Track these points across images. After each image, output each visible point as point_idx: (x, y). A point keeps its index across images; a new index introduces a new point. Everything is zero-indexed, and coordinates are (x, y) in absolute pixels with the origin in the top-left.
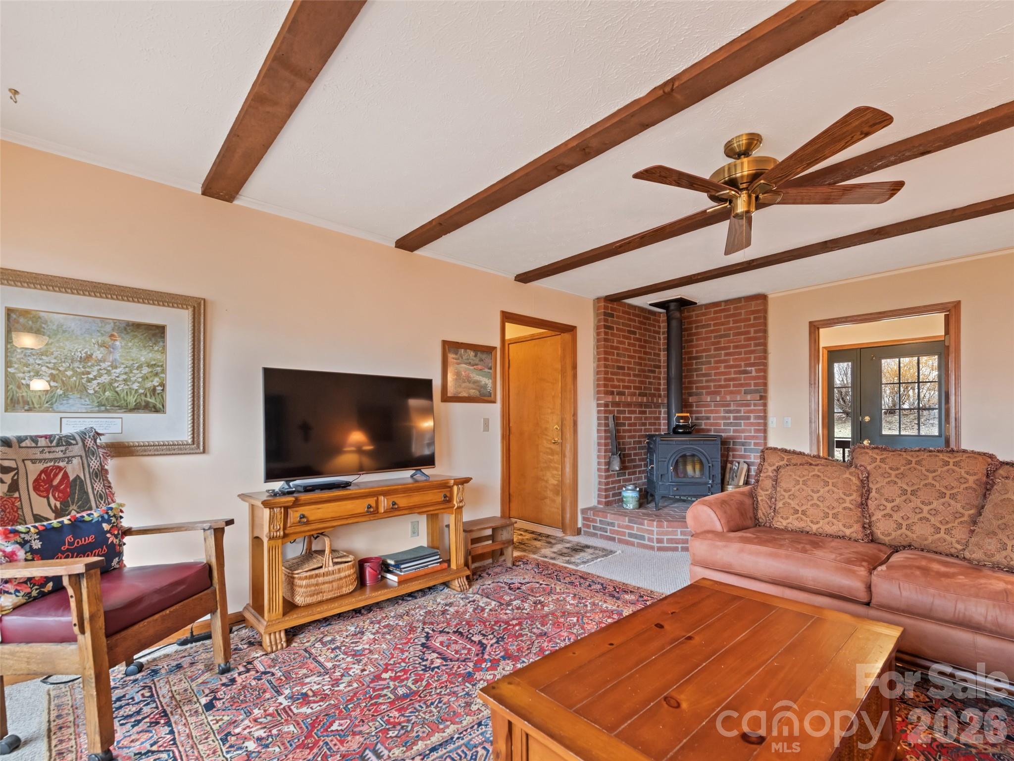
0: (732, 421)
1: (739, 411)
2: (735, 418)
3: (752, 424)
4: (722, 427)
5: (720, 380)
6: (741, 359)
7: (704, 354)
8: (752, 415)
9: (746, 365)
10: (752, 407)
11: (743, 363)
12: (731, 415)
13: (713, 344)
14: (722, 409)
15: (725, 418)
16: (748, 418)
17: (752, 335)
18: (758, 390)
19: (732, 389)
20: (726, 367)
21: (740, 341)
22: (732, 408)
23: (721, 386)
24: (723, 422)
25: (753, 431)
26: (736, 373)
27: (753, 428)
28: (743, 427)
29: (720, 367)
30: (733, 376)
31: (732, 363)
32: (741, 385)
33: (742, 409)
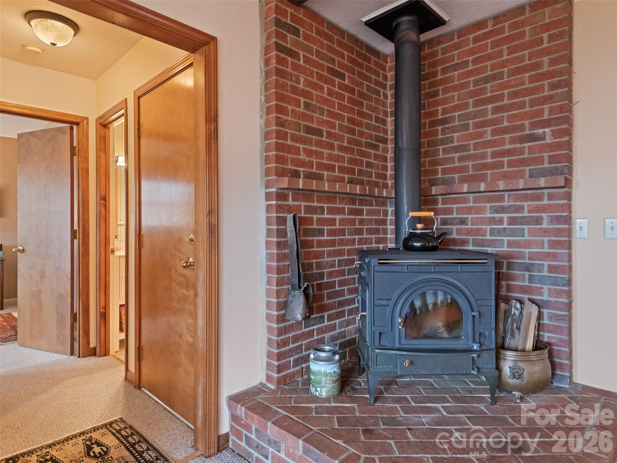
0: (505, 226)
1: (520, 209)
2: (512, 221)
3: (545, 232)
4: (488, 237)
5: (483, 156)
6: (523, 116)
7: (456, 114)
8: (544, 215)
9: (533, 126)
10: (546, 201)
11: (527, 123)
12: (505, 216)
13: (472, 94)
14: (488, 205)
15: (492, 221)
16: (538, 221)
17: (546, 68)
18: (557, 169)
19: (506, 169)
20: (494, 132)
21: (523, 83)
22: (506, 204)
23: (485, 166)
24: (489, 227)
25: (546, 245)
26: (513, 141)
27: (546, 239)
28: (526, 238)
29: (486, 132)
30: (508, 147)
31: (506, 124)
32: (524, 162)
33: (526, 204)
